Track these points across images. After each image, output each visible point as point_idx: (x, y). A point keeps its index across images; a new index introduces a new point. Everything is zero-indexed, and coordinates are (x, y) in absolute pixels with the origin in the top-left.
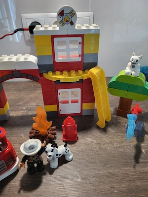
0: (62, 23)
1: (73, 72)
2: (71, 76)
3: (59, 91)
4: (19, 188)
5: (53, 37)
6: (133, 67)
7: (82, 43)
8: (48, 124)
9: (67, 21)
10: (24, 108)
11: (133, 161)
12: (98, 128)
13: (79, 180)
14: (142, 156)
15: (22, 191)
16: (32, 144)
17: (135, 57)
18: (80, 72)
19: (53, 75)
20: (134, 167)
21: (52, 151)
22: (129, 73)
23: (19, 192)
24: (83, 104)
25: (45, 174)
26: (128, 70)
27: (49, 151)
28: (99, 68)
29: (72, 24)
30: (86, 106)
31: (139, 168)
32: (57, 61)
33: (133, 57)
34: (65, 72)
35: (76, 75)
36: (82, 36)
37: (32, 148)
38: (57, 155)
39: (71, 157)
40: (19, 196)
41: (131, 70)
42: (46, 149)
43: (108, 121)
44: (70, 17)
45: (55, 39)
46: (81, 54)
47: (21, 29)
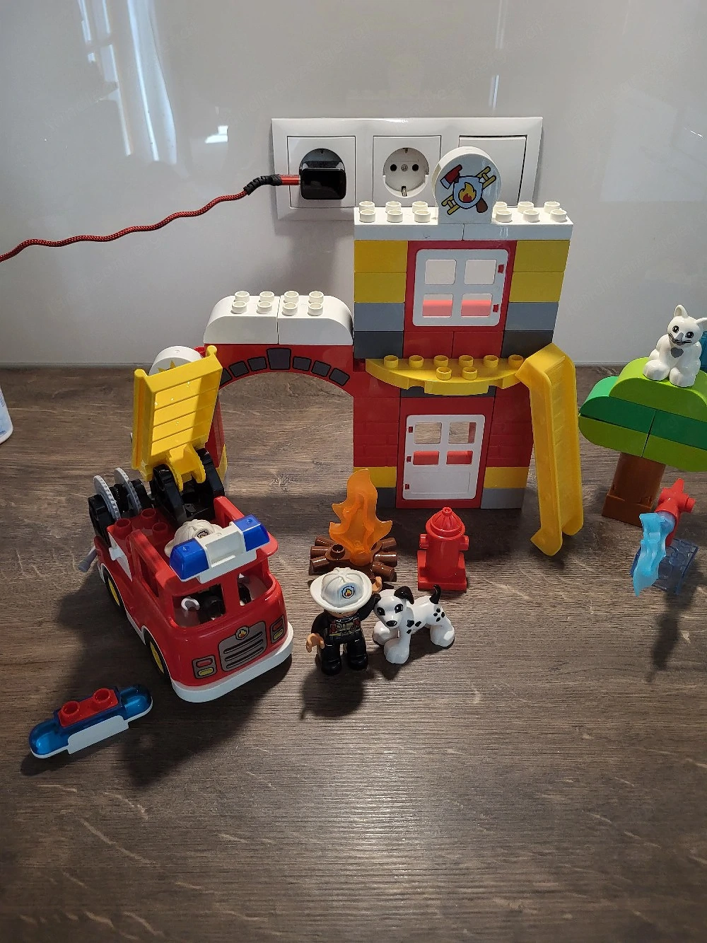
0: (449, 205)
1: (467, 362)
2: (460, 375)
3: (412, 420)
4: (299, 707)
5: (414, 247)
7: (508, 270)
8: (378, 528)
9: (467, 199)
10: (273, 471)
11: (647, 663)
12: (537, 553)
13: (477, 700)
14: (679, 649)
15: (309, 716)
16: (348, 581)
17: (686, 322)
18: (492, 363)
19: (400, 368)
20: (650, 678)
21: (399, 608)
22: (658, 372)
23: (302, 717)
24: (487, 469)
25: (371, 677)
26: (656, 362)
27: (390, 609)
28: (556, 352)
29: (482, 207)
30: (498, 477)
31: (663, 683)
32: (417, 322)
33: (677, 320)
34: (442, 362)
35: (479, 375)
36: (510, 246)
37: (349, 592)
38: (411, 623)
39: (449, 635)
40: (303, 726)
42: (381, 604)
43: (572, 532)
44: (478, 187)
45: (421, 254)
46: (500, 302)
47: (273, 181)
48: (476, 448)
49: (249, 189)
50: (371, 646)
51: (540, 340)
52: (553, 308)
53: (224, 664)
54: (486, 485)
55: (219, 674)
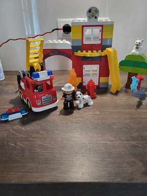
0: (89, 17)
1: (95, 51)
3: (84, 66)
5: (83, 26)
6: (137, 48)
7: (102, 31)
9: (93, 16)
11: (135, 107)
14: (142, 105)
17: (138, 41)
18: (100, 51)
19: (81, 52)
20: (136, 110)
22: (134, 52)
24: (100, 78)
28: (113, 48)
29: (96, 18)
30: (103, 79)
32: (84, 43)
33: (137, 41)
34: (89, 52)
36: (102, 26)
38: (83, 99)
39: (92, 103)
40: (60, 117)
41: (136, 51)
43: (119, 90)
44: (95, 13)
45: (84, 28)
46: (100, 38)
47: (57, 29)
48: (98, 72)
49: (53, 31)
50: (75, 105)
51: (110, 46)
52: (112, 39)
53: (43, 103)
54: (100, 81)
55: (42, 106)
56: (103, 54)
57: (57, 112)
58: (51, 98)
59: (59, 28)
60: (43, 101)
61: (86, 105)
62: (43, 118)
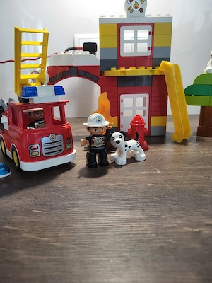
0: (130, 10)
3: (122, 97)
5: (119, 26)
7: (152, 33)
9: (136, 8)
13: (158, 172)
15: (82, 178)
18: (150, 67)
21: (121, 137)
23: (79, 178)
24: (152, 117)
26: (208, 68)
27: (117, 137)
29: (141, 10)
30: (156, 121)
32: (122, 55)
36: (152, 25)
37: (99, 119)
38: (126, 146)
39: (143, 156)
42: (113, 135)
44: (140, 3)
45: (122, 28)
46: (150, 46)
48: (147, 108)
49: (66, 51)
50: (110, 161)
51: (168, 60)
52: (169, 48)
54: (152, 125)
56: (157, 72)
57: (74, 173)
58: (62, 143)
59: (77, 46)
60: (44, 147)
61: (132, 160)
62: (42, 183)
